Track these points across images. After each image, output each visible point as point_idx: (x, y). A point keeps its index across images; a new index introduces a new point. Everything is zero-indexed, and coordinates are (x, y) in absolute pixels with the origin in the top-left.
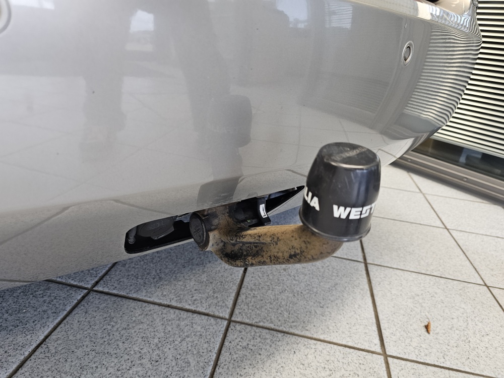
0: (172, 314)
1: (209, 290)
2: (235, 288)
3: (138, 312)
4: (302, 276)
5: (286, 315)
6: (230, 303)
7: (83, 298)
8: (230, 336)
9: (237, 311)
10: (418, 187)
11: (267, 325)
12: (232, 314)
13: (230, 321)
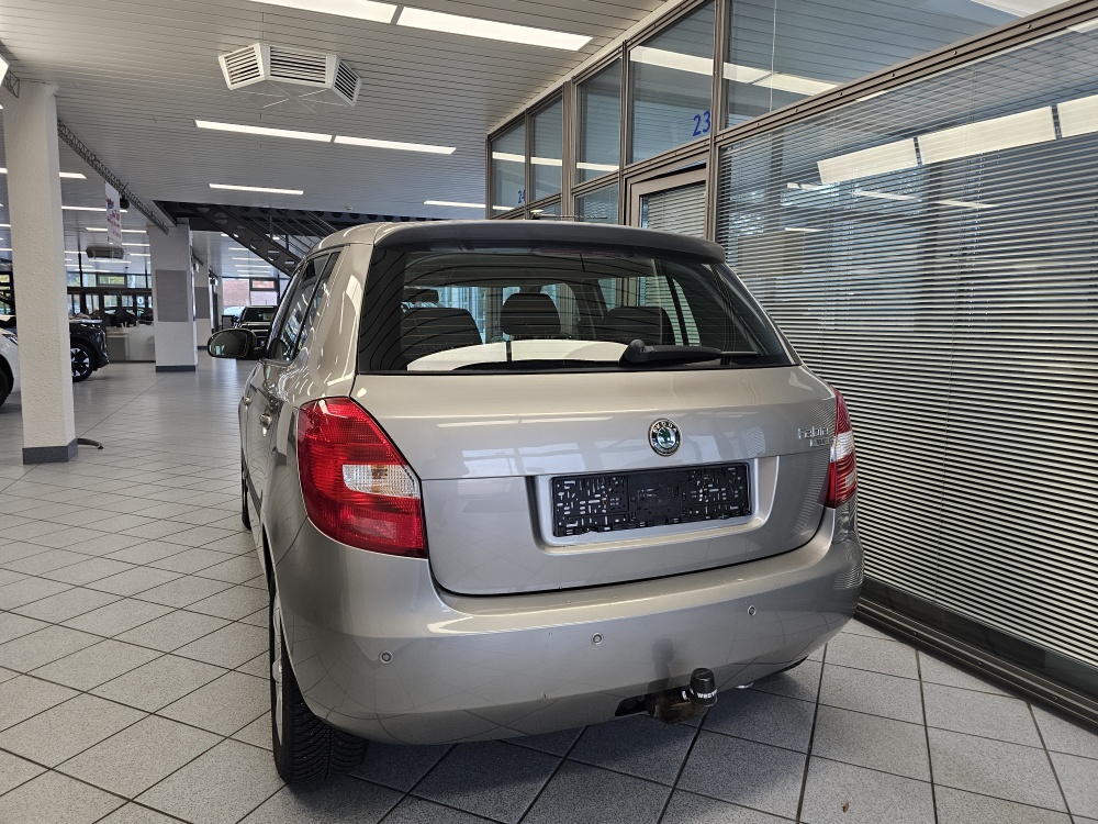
0: (629, 780)
1: (657, 765)
2: (679, 766)
3: (603, 776)
4: (741, 762)
5: (721, 788)
6: (675, 777)
7: (561, 764)
8: (674, 797)
9: (680, 782)
10: (919, 671)
11: (704, 793)
12: (676, 784)
13: (674, 789)
